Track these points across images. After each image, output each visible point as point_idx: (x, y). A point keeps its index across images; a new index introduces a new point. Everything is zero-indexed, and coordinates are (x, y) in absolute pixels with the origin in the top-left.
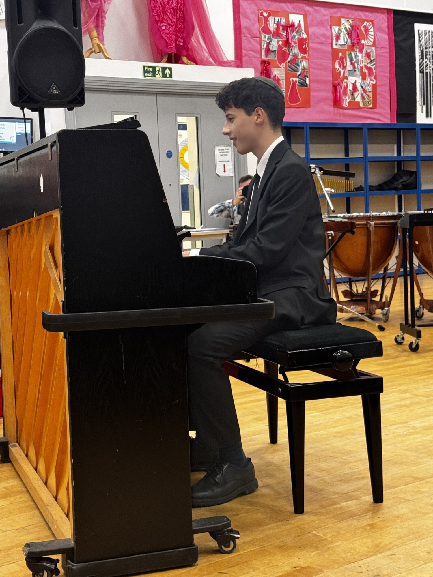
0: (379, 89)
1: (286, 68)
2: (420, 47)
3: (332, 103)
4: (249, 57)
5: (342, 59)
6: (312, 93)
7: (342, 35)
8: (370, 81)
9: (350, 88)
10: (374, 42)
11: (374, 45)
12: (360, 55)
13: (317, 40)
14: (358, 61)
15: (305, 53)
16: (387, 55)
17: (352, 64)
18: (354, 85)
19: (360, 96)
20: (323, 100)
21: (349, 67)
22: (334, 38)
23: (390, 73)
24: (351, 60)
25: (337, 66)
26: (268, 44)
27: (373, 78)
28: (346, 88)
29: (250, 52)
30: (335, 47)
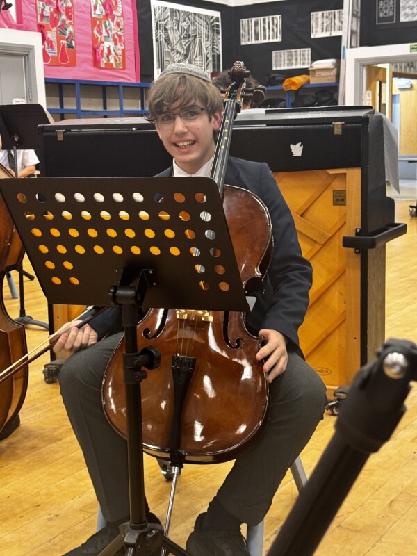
0: (127, 53)
1: (57, 32)
2: (156, 19)
3: (92, 64)
4: (28, 21)
5: (99, 26)
6: (77, 55)
7: (98, 6)
8: (120, 47)
9: (106, 51)
10: (122, 14)
11: (122, 16)
12: (111, 23)
13: (80, 9)
14: (111, 29)
15: (71, 19)
16: (132, 25)
17: (107, 31)
18: (109, 49)
19: (113, 59)
20: (86, 60)
21: (105, 34)
22: (93, 8)
23: (135, 40)
24: (106, 27)
25: (95, 32)
26: (43, 10)
27: (122, 44)
28: (103, 51)
29: (29, 17)
30: (93, 16)
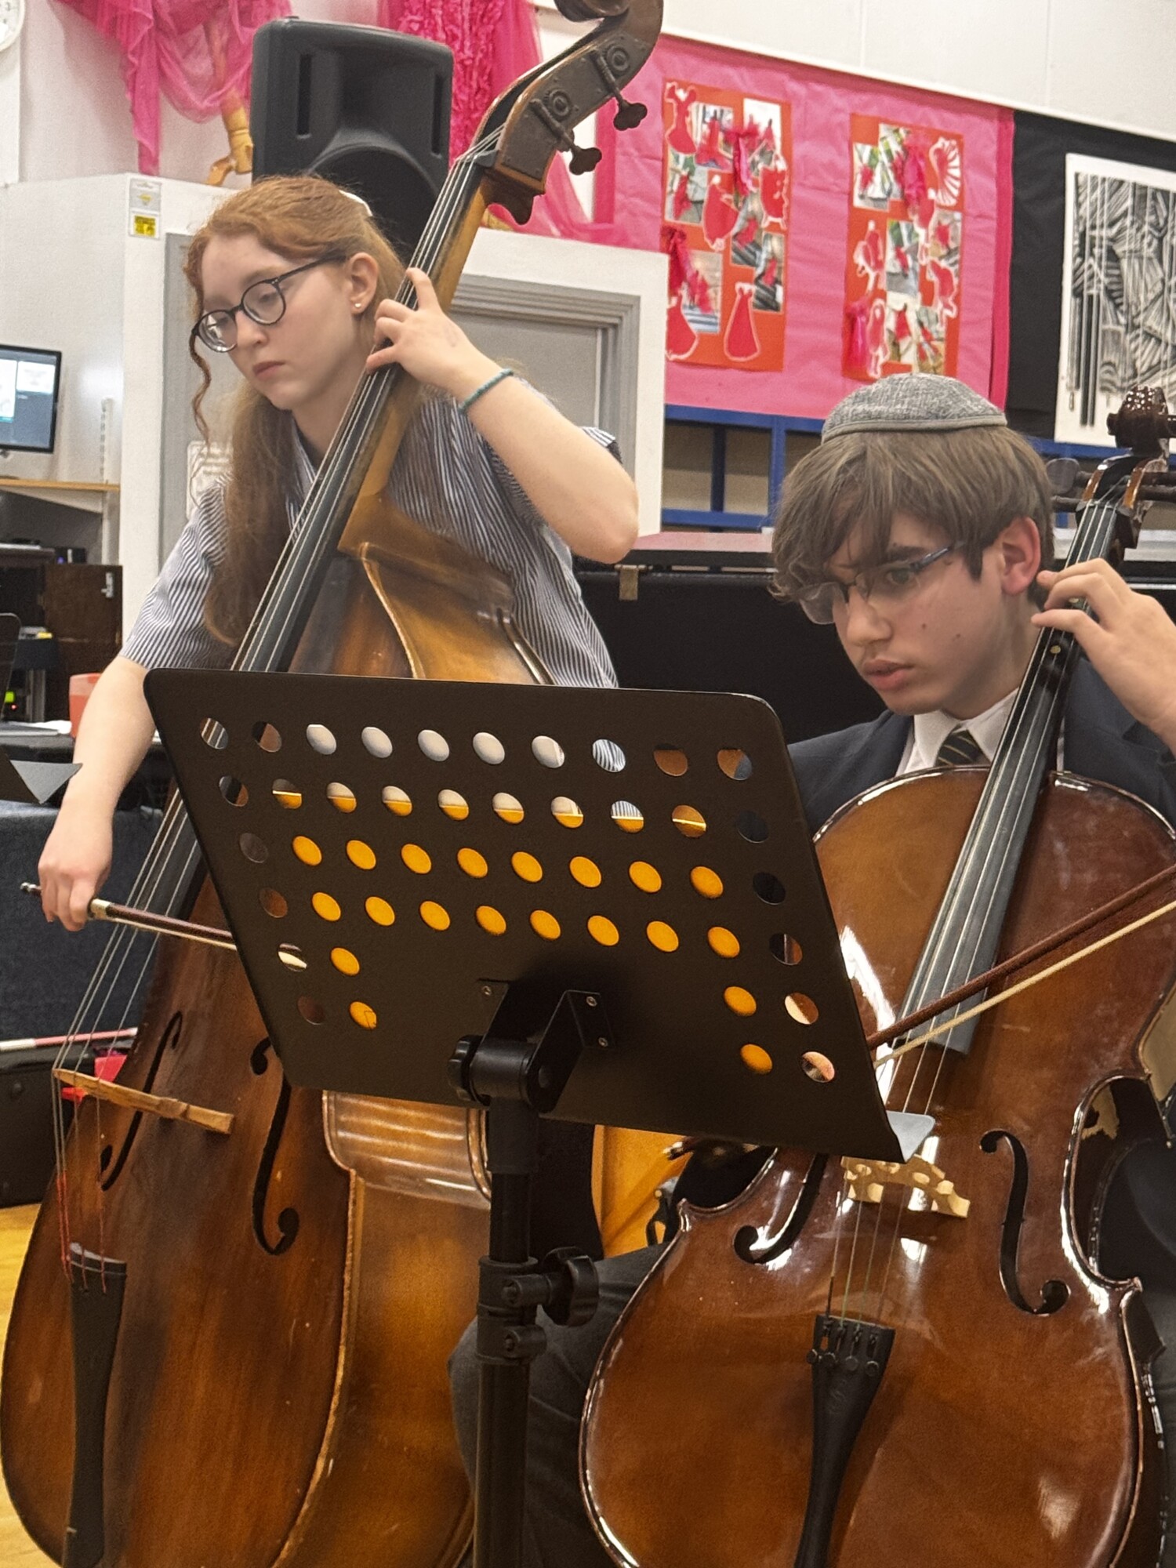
0: (965, 335)
1: (725, 253)
2: (1078, 219)
3: (839, 364)
4: (633, 214)
5: (875, 239)
6: (789, 332)
7: (878, 170)
8: (942, 310)
9: (890, 323)
10: (961, 198)
11: (959, 207)
12: (920, 231)
13: (812, 180)
14: (914, 250)
15: (779, 214)
16: (992, 239)
17: (900, 256)
18: (901, 315)
19: (914, 349)
20: (815, 353)
21: (891, 264)
22: (858, 178)
23: (997, 290)
24: (899, 243)
25: (860, 259)
26: (685, 181)
27: (950, 300)
28: (879, 323)
29: (637, 201)
30: (858, 203)
